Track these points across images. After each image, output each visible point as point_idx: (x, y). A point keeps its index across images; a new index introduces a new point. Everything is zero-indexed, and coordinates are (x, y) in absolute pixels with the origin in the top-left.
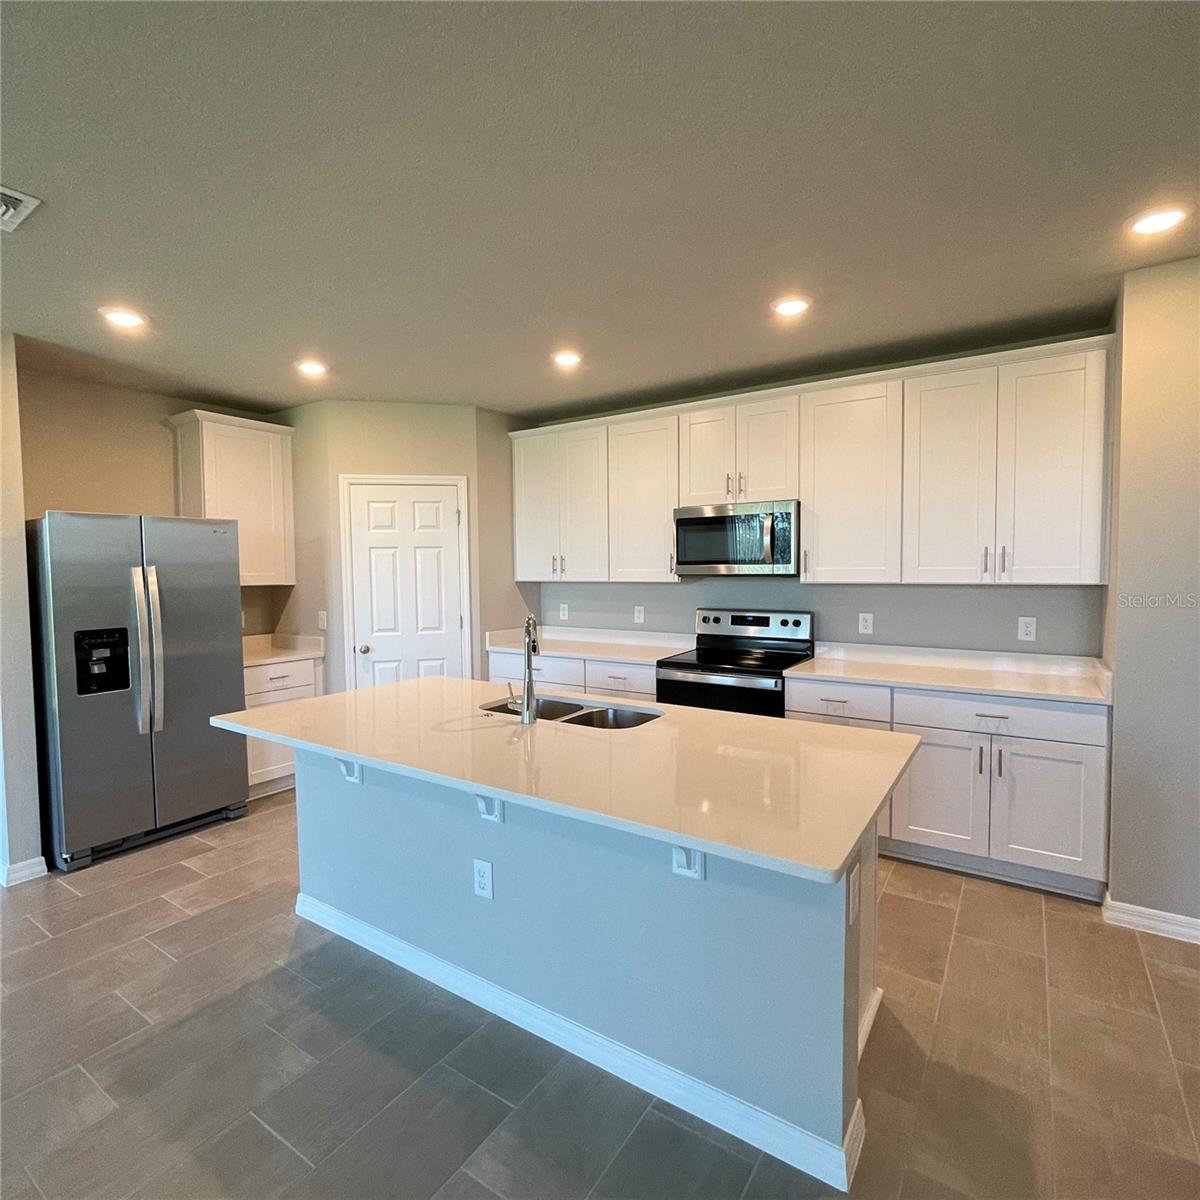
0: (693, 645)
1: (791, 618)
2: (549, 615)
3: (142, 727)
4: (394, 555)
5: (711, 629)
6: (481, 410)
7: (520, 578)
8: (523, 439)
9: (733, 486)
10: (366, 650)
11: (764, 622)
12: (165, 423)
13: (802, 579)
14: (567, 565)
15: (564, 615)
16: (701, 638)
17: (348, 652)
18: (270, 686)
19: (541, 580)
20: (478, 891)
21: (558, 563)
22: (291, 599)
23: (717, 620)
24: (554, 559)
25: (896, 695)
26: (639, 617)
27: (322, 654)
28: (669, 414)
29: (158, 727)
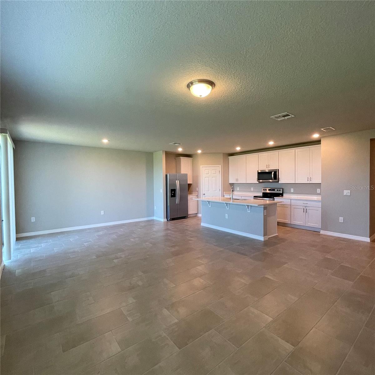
0: (262, 194)
1: (279, 189)
2: (235, 189)
3: (177, 203)
4: (209, 179)
5: (265, 192)
6: (223, 153)
7: (230, 182)
8: (231, 158)
9: (268, 166)
10: (204, 194)
11: (274, 190)
12: (175, 159)
13: (279, 182)
14: (239, 180)
15: (238, 189)
16: (263, 193)
17: (201, 194)
18: (190, 199)
19: (234, 183)
20: (226, 218)
21: (237, 180)
22: (191, 186)
23: (266, 190)
24: (236, 179)
25: (292, 201)
26: (252, 189)
27: (197, 195)
28: (257, 154)
29: (179, 203)
